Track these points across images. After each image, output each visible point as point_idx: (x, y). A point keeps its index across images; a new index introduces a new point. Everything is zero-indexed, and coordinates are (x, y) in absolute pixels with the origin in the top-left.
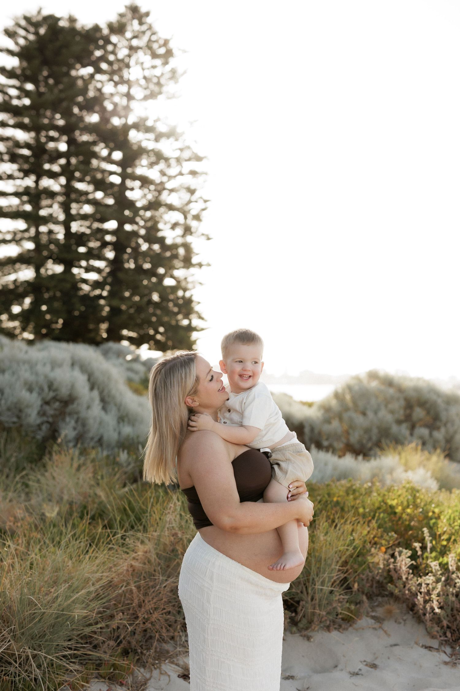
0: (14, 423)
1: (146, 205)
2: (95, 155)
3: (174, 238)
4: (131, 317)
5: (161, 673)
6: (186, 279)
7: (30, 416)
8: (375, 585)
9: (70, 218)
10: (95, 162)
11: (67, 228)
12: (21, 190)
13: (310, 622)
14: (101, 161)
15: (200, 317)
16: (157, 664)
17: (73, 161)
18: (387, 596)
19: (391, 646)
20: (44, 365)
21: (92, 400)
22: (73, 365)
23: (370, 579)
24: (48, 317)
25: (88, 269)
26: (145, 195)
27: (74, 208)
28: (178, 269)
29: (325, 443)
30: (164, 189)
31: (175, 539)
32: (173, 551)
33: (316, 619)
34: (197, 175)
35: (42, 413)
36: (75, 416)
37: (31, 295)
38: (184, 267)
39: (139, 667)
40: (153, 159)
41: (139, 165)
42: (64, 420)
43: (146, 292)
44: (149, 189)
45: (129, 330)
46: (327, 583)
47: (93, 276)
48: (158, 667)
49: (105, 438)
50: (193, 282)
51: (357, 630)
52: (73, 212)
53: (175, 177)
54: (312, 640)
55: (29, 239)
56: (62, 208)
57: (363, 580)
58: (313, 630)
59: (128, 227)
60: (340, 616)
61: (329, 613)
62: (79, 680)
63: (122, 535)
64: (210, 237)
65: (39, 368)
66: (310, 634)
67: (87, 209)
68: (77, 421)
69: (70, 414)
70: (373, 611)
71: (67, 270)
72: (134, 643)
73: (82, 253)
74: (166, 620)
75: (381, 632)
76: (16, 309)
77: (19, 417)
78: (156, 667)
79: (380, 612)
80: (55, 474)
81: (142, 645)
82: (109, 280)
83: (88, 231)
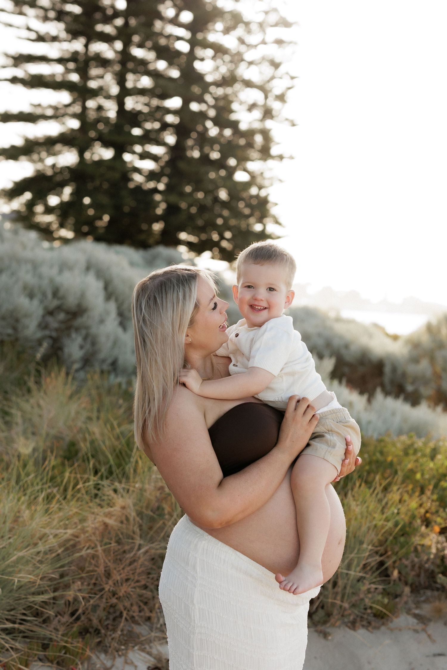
0: (9, 335)
1: (218, 81)
2: (160, 16)
3: (250, 123)
4: (191, 218)
5: (126, 662)
6: (262, 173)
7: (28, 327)
8: (423, 575)
9: (125, 92)
10: (158, 25)
11: (121, 104)
12: (67, 56)
13: (329, 615)
14: (166, 23)
15: (277, 222)
16: (123, 650)
17: (133, 22)
18: (438, 589)
19: (435, 655)
20: (52, 266)
21: (107, 313)
22: (88, 268)
23: (417, 566)
24: (91, 212)
25: (144, 156)
26: (217, 68)
27: (131, 81)
28: (252, 161)
29: (410, 388)
30: (242, 60)
31: (161, 493)
32: (158, 508)
33: (335, 612)
34: (284, 45)
35: (43, 326)
36: (84, 332)
37: (73, 183)
38: (260, 159)
39: (100, 652)
40: (230, 23)
41: (211, 30)
42: (69, 336)
43: (210, 187)
44: (222, 59)
45: (189, 233)
46: (356, 568)
47: (148, 165)
48: (123, 655)
49: (121, 362)
50: (271, 179)
51: (392, 630)
52: (129, 85)
53: (256, 46)
54: (330, 638)
55: (75, 116)
56: (116, 80)
57: (406, 566)
58: (333, 625)
59: (194, 107)
60: (369, 611)
61: (354, 606)
62: (16, 662)
63: (95, 482)
64: (296, 123)
65: (45, 270)
66: (328, 630)
67: (146, 82)
68: (85, 338)
69: (77, 329)
70: (417, 608)
71: (118, 156)
72: (95, 622)
73: (137, 137)
74: (140, 596)
75: (423, 636)
76: (53, 201)
77: (15, 329)
78: (120, 653)
79: (426, 609)
80: (42, 402)
81: (108, 624)
82: (168, 171)
83: (146, 110)
